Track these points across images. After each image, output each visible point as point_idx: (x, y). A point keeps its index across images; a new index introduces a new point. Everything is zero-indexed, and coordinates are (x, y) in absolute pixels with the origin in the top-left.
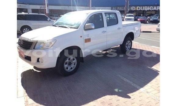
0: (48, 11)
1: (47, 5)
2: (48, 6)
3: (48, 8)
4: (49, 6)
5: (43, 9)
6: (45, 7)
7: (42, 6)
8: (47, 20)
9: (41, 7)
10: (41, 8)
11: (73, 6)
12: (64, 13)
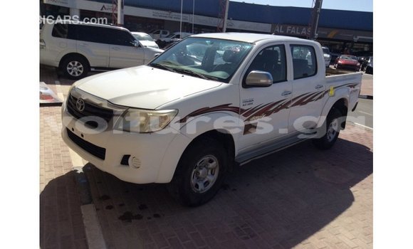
0: (121, 19)
1: (122, 3)
2: (122, 7)
3: (122, 12)
4: (125, 7)
5: (110, 11)
6: (116, 9)
7: (106, 5)
8: (134, 46)
9: (104, 6)
10: (104, 11)
12: (157, 26)
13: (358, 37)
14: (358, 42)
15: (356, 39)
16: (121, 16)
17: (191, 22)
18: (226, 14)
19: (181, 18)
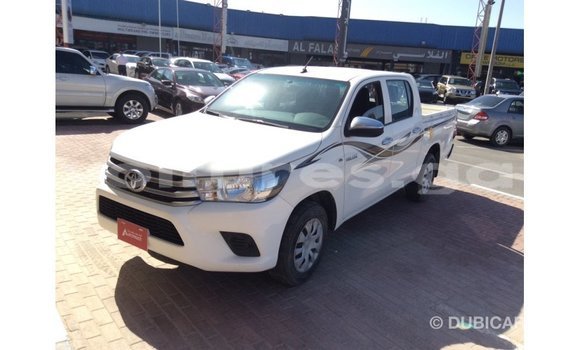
0: (69, 36)
3: (70, 25)
6: (60, 21)
8: (90, 74)
11: (162, 25)
12: (126, 45)
13: (399, 55)
14: (399, 62)
15: (396, 58)
16: (69, 32)
17: (175, 39)
18: (225, 27)
19: (160, 32)
